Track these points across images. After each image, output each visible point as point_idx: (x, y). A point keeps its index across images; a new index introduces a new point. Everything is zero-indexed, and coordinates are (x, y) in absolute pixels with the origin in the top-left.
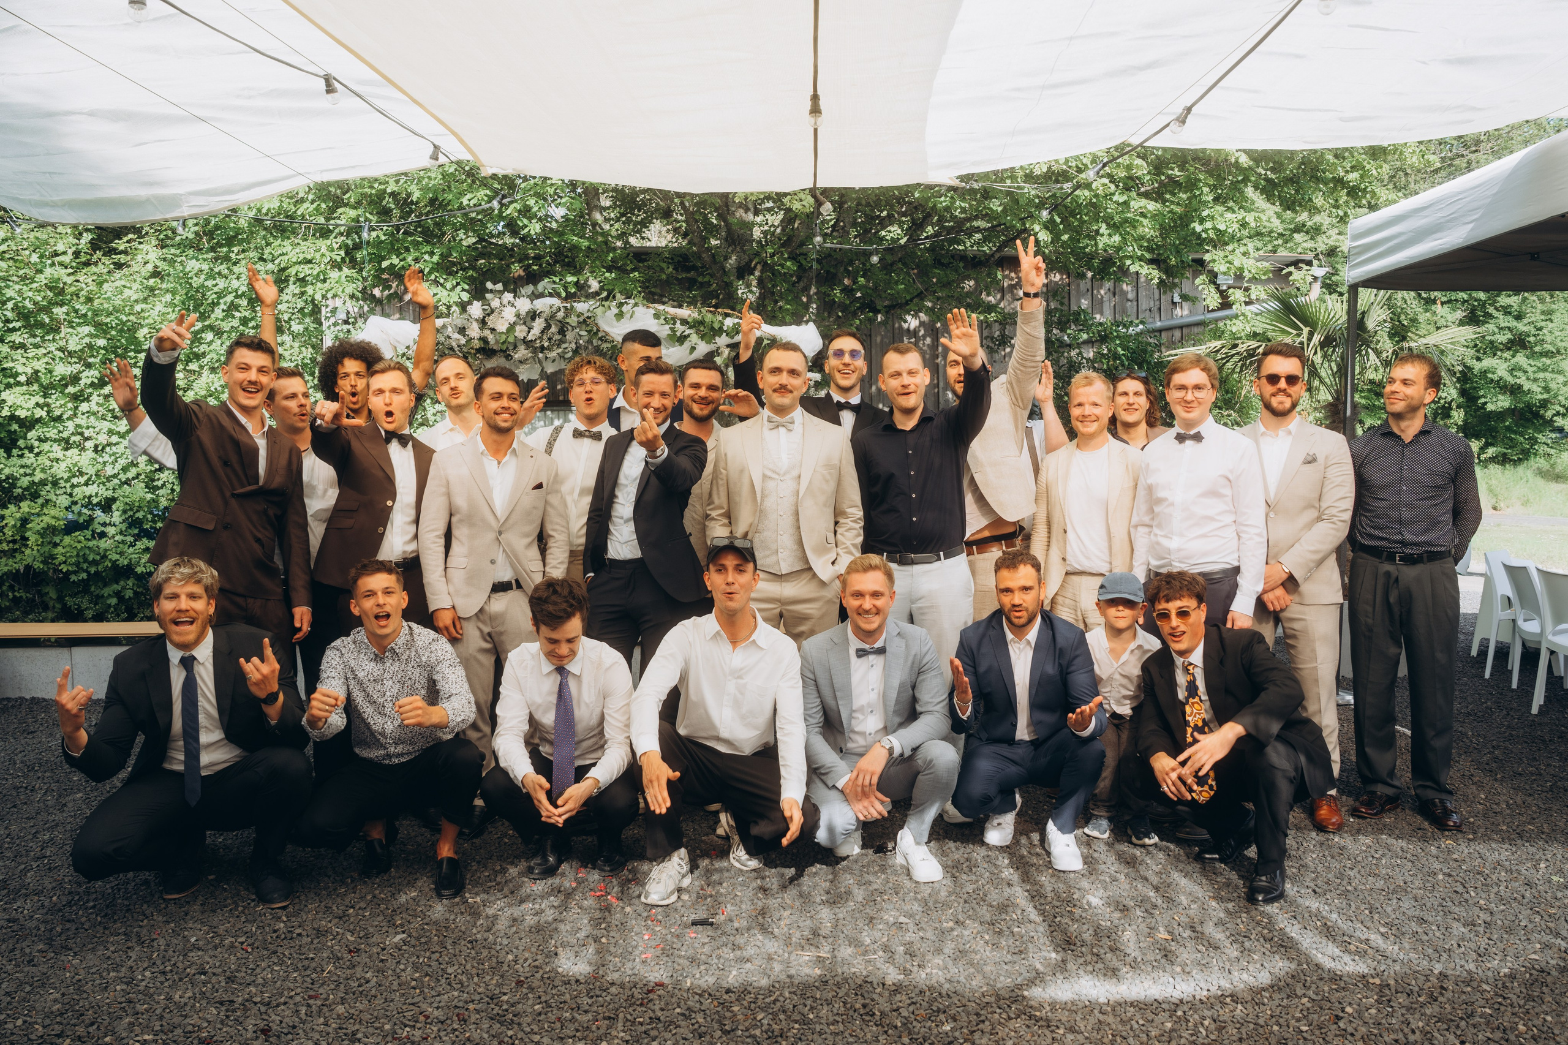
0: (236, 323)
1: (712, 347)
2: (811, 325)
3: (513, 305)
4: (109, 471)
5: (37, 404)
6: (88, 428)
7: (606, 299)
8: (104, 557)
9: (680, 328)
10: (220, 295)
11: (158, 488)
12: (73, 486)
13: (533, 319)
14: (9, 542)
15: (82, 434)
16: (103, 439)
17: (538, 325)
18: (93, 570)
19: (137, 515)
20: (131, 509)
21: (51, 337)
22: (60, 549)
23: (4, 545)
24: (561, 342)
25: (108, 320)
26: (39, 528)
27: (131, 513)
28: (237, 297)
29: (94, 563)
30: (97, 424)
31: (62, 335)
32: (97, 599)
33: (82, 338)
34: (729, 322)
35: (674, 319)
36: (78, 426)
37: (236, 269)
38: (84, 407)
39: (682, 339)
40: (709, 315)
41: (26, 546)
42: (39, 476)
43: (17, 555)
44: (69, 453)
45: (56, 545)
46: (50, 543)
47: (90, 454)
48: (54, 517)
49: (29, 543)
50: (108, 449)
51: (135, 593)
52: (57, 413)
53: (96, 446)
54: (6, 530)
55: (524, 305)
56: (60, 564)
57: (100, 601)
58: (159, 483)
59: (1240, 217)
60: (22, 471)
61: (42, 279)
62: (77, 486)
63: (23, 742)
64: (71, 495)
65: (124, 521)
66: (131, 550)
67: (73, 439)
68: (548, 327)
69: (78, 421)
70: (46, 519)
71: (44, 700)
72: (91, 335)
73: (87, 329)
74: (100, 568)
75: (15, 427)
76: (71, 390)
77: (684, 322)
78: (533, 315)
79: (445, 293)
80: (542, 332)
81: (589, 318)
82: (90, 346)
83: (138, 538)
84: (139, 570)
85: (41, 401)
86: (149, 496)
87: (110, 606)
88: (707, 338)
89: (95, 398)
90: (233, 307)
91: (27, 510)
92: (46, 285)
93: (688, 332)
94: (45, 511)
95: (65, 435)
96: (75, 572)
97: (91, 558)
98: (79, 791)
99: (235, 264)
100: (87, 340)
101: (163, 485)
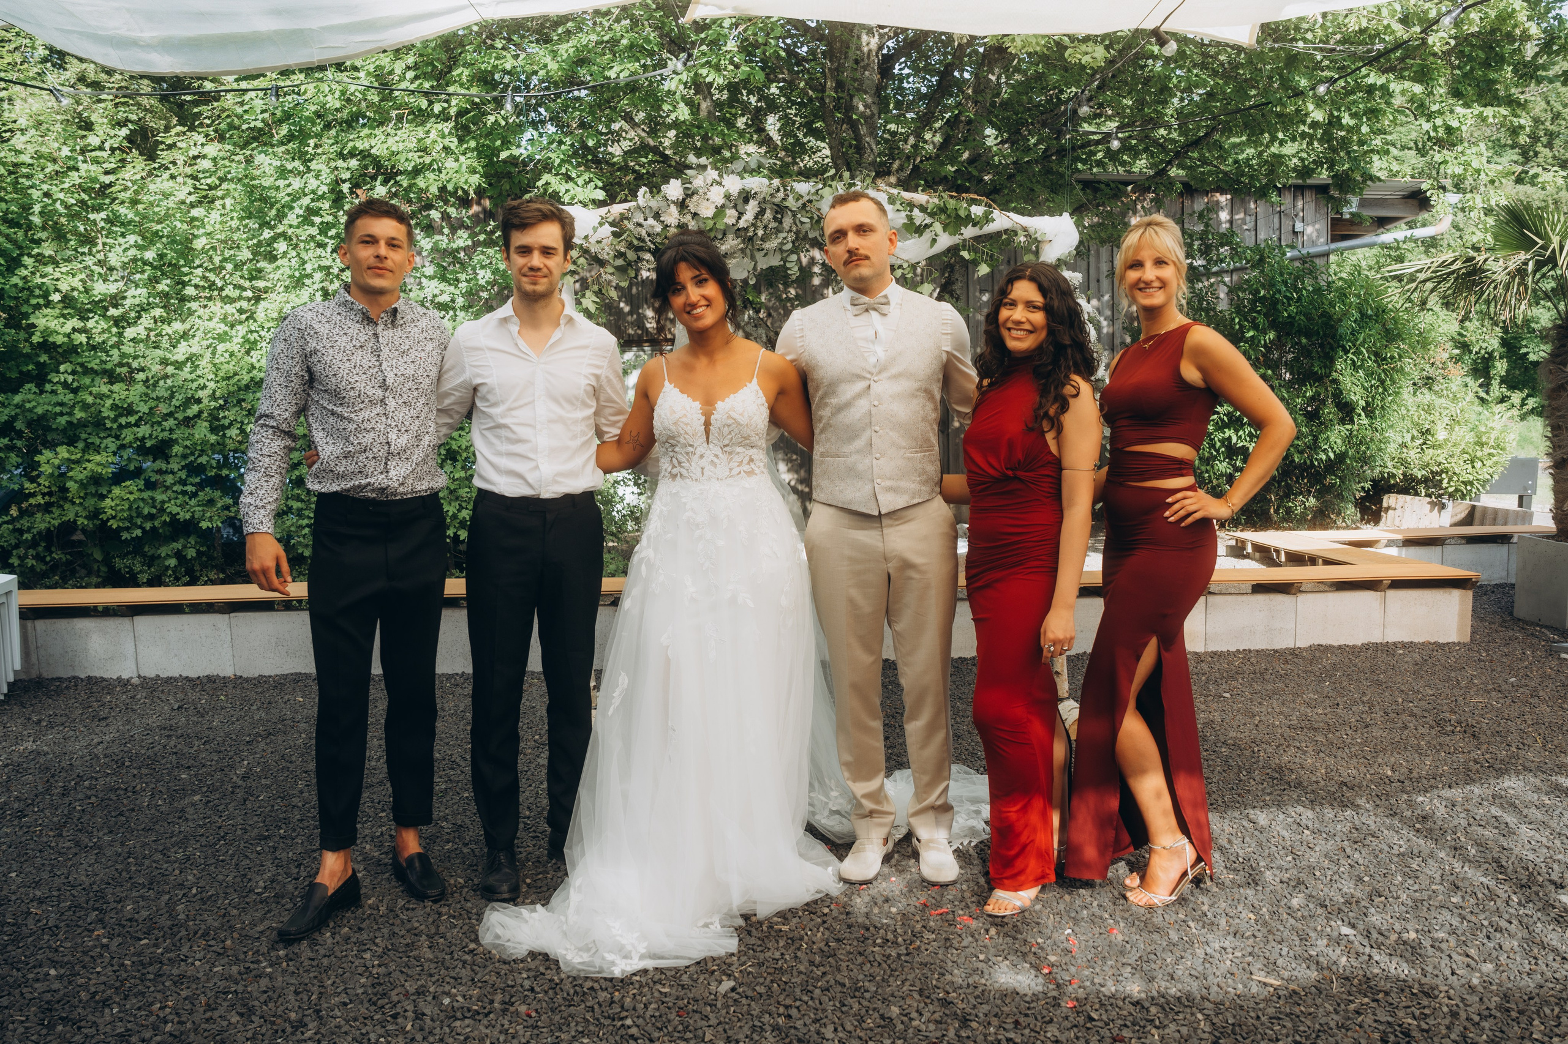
0: (314, 231)
1: (956, 239)
2: (1066, 215)
3: (720, 184)
4: (164, 409)
5: (74, 330)
6: (135, 357)
7: (833, 178)
8: (162, 510)
9: (919, 217)
10: (295, 197)
11: (224, 428)
12: (121, 426)
13: (746, 200)
14: (44, 495)
15: (129, 365)
16: (156, 368)
17: (752, 208)
18: (148, 526)
19: (199, 460)
20: (192, 454)
21: (86, 250)
22: (108, 501)
23: (39, 497)
24: (778, 231)
25: (159, 227)
26: (81, 476)
27: (192, 458)
28: (313, 200)
29: (151, 517)
30: (148, 352)
31: (100, 247)
32: (151, 560)
33: (125, 250)
34: (977, 210)
35: (911, 205)
36: (123, 355)
37: (313, 165)
38: (130, 333)
39: (919, 230)
40: (952, 201)
41: (65, 499)
42: (79, 414)
43: (54, 510)
44: (116, 387)
45: (102, 497)
46: (93, 495)
47: (139, 388)
48: (99, 464)
49: (70, 495)
50: (161, 383)
51: (198, 552)
52: (99, 339)
53: (147, 380)
54: (41, 480)
55: (733, 184)
56: (108, 520)
57: (156, 562)
58: (226, 422)
59: (1476, 112)
60: (58, 409)
61: (74, 177)
62: (128, 425)
63: (97, 730)
64: (117, 437)
65: (183, 467)
66: (193, 502)
67: (118, 370)
68: (762, 212)
69: (124, 349)
70: (89, 466)
71: (103, 679)
72: (137, 246)
73: (132, 239)
74: (157, 523)
75: (44, 358)
76: (112, 312)
77: (923, 209)
78: (746, 196)
79: (579, 189)
80: (756, 218)
81: (810, 201)
82: (135, 260)
83: (201, 486)
84: (204, 525)
85: (79, 324)
86: (213, 438)
87: (168, 568)
88: (951, 228)
89: (146, 321)
90: (311, 211)
91: (66, 455)
92: (80, 185)
93: (928, 221)
94: (87, 457)
95: (109, 366)
96: (127, 529)
97: (146, 511)
98: (194, 792)
99: (310, 160)
100: (133, 252)
101: (231, 424)
